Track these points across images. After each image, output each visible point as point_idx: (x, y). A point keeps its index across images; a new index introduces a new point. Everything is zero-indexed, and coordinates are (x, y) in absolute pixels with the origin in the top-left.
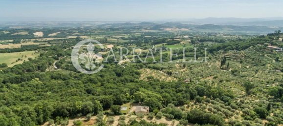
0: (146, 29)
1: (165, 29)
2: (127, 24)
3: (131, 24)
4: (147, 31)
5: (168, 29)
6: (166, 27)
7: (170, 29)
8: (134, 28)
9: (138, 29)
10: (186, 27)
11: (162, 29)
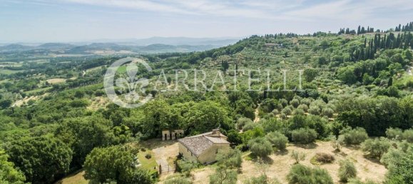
0: (58, 53)
1: (92, 51)
2: (13, 46)
3: (21, 47)
4: (60, 56)
5: (98, 52)
6: (94, 49)
7: (102, 52)
8: (33, 52)
9: (42, 53)
10: (126, 49)
11: (88, 51)
